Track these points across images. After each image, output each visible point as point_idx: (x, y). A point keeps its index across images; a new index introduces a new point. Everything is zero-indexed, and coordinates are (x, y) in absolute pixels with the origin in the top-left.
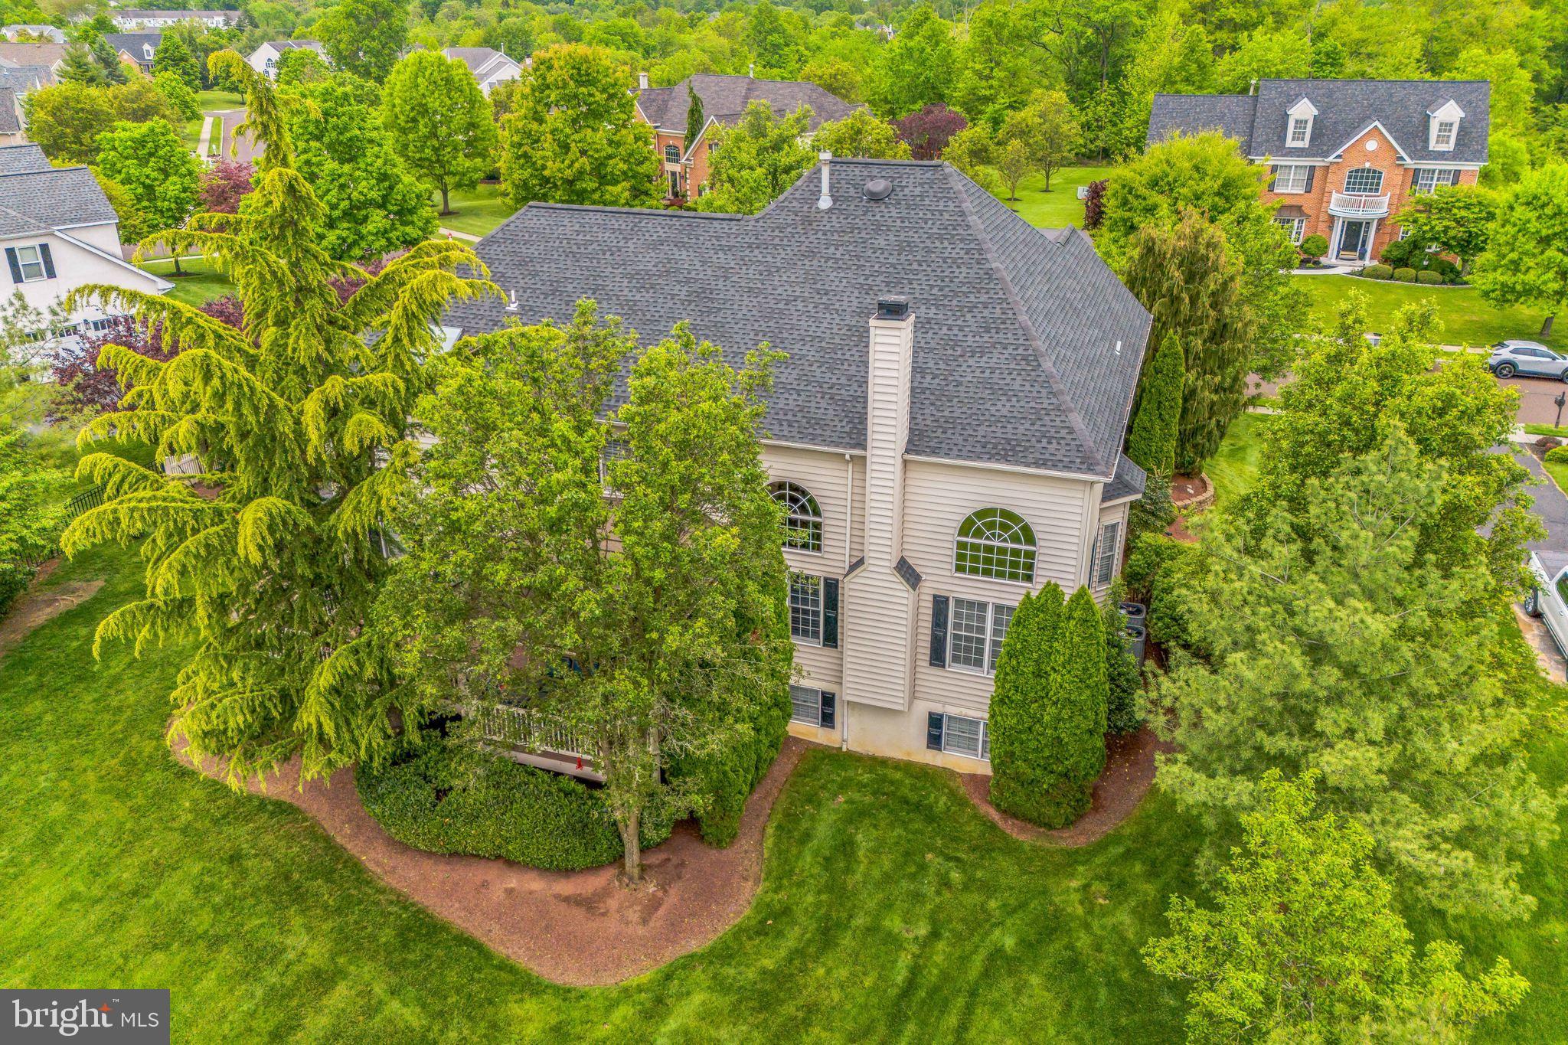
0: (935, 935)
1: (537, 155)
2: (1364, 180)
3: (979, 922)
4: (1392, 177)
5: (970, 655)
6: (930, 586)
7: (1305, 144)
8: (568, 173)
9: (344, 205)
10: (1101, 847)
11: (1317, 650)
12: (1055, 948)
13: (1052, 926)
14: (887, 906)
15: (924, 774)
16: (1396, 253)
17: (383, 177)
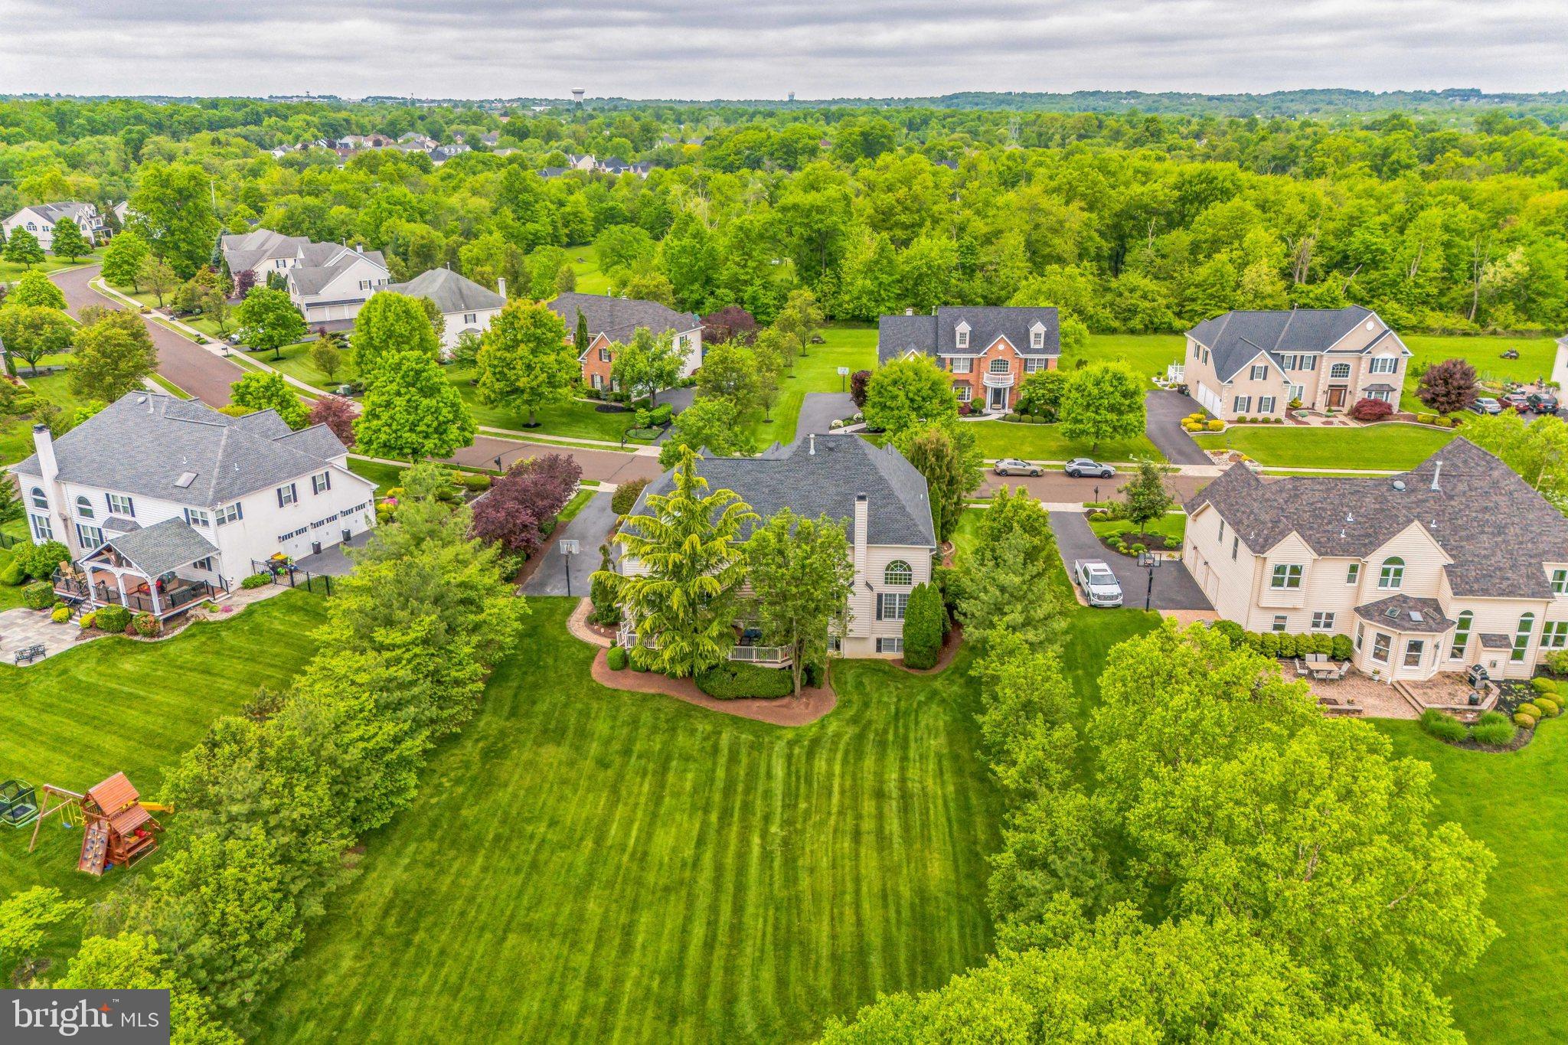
0: (899, 700)
1: (510, 374)
2: (1000, 365)
3: (911, 696)
4: (1013, 365)
5: (891, 614)
6: (877, 590)
7: (966, 346)
8: (534, 383)
9: (435, 424)
10: (945, 671)
11: (1003, 589)
12: (938, 698)
13: (934, 693)
14: (881, 695)
15: (876, 661)
16: (1021, 407)
17: (453, 405)
